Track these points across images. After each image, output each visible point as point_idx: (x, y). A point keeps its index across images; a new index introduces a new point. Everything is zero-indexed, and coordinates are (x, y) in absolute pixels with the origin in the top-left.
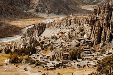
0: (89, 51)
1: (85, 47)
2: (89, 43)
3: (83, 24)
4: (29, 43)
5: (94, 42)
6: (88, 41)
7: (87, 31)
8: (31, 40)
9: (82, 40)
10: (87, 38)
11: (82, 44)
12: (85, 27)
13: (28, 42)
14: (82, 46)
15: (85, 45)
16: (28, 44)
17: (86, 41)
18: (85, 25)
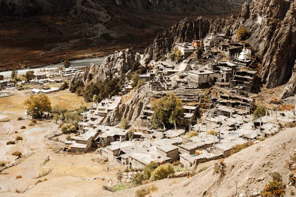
0: (233, 105)
1: (227, 92)
2: (246, 80)
3: (255, 17)
4: (119, 69)
5: (266, 76)
6: (244, 74)
7: (259, 39)
8: (126, 61)
9: (226, 69)
10: (248, 64)
11: (223, 81)
12: (257, 26)
13: (118, 66)
14: (222, 86)
15: (229, 86)
16: (116, 71)
17: (239, 73)
18: (260, 20)
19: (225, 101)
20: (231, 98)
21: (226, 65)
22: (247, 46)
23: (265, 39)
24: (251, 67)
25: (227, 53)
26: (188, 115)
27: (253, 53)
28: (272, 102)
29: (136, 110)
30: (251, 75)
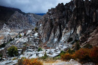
0: (33, 48)
2: (37, 41)
6: (36, 39)
9: (31, 38)
10: (37, 37)
11: (30, 41)
12: (40, 27)
17: (35, 39)
18: (40, 25)
19: (31, 47)
20: (32, 46)
21: (31, 37)
22: (37, 32)
23: (42, 30)
24: (38, 37)
25: (32, 34)
26: (20, 52)
27: (39, 34)
28: (44, 47)
29: (5, 51)
30: (38, 40)
